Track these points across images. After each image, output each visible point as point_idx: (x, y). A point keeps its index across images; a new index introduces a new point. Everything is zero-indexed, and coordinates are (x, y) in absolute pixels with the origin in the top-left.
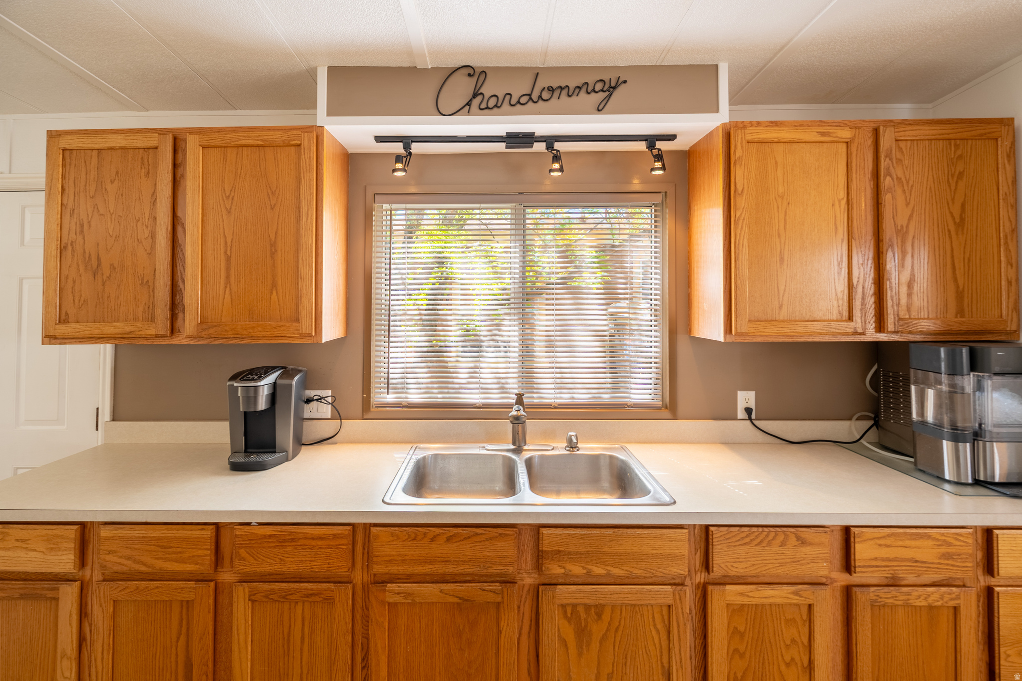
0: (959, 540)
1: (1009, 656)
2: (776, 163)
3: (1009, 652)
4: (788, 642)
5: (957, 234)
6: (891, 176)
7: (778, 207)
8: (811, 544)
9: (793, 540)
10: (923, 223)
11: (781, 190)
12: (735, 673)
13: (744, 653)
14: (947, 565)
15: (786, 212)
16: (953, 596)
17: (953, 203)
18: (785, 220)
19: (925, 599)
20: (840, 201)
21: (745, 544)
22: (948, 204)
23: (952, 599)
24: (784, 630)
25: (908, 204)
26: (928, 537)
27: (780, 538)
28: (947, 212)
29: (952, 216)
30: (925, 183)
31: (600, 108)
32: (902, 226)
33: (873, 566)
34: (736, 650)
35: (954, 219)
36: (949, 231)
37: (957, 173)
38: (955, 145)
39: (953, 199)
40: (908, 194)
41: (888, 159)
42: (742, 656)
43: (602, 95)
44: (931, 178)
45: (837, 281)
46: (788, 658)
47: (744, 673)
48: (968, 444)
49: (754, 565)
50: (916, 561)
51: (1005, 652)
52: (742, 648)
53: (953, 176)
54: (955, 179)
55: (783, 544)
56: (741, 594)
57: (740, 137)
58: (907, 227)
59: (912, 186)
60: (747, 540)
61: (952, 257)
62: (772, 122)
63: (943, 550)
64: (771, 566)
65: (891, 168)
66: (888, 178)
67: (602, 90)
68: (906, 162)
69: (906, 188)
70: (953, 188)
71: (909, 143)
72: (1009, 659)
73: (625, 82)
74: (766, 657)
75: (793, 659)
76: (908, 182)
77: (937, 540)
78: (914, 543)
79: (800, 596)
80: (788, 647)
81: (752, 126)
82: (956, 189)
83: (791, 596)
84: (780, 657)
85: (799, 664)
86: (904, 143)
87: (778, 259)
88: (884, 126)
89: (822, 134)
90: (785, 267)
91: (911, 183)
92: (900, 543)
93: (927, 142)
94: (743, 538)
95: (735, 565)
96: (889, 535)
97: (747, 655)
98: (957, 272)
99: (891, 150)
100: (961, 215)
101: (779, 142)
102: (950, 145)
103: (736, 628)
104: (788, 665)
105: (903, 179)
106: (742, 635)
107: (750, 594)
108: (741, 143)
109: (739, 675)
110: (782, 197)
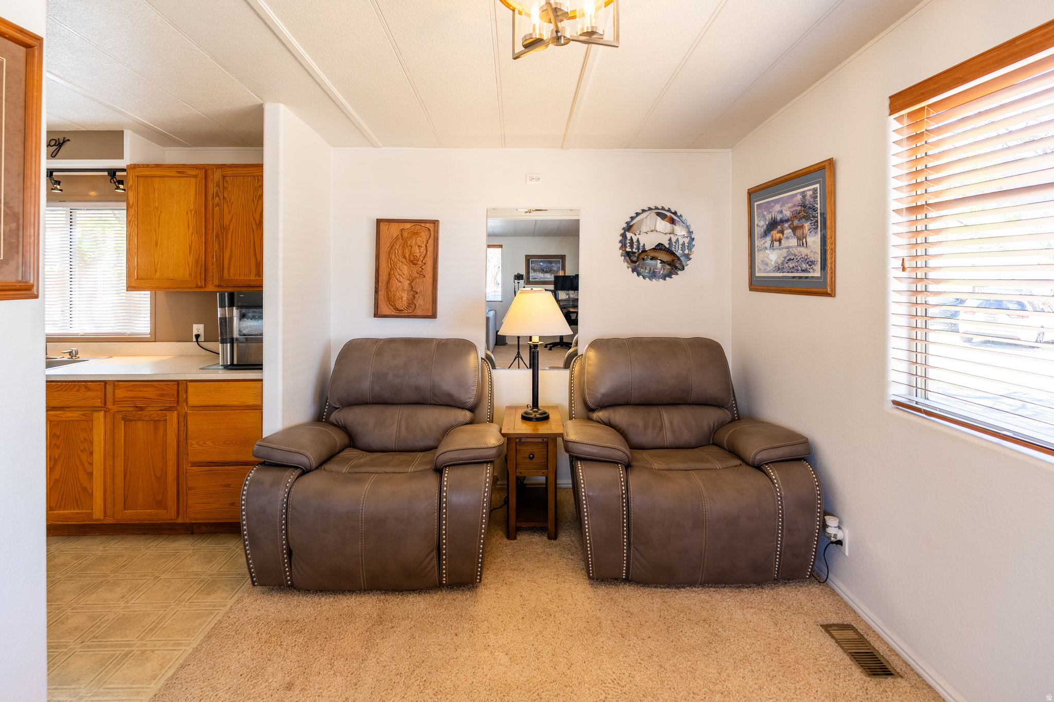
0: (168, 387)
1: (192, 444)
2: (154, 189)
3: (192, 443)
4: (82, 440)
5: (257, 230)
6: (219, 197)
7: (155, 214)
8: (92, 390)
9: (83, 389)
10: (238, 224)
11: (157, 204)
12: (54, 456)
13: (59, 446)
14: (162, 400)
15: (159, 217)
16: (163, 415)
17: (255, 212)
18: (159, 222)
19: (149, 417)
20: (191, 211)
21: (58, 391)
22: (252, 213)
23: (163, 417)
24: (80, 434)
25: (230, 213)
26: (153, 386)
27: (77, 388)
28: (252, 217)
29: (255, 220)
30: (240, 201)
31: (53, 155)
32: (226, 225)
33: (124, 401)
34: (55, 445)
35: (255, 221)
36: (253, 228)
37: (258, 195)
38: (258, 179)
39: (255, 210)
40: (230, 207)
41: (217, 187)
42: (58, 447)
43: (55, 147)
44: (243, 198)
45: (189, 258)
46: (82, 448)
47: (59, 456)
48: (229, 344)
49: (62, 401)
50: (146, 398)
51: (191, 443)
52: (58, 443)
53: (256, 197)
54: (257, 199)
55: (78, 391)
56: (55, 415)
57: (131, 174)
58: (229, 226)
59: (232, 203)
60: (59, 389)
61: (254, 243)
62: (155, 165)
63: (160, 392)
64: (71, 401)
65: (219, 192)
66: (217, 198)
67: (54, 145)
68: (230, 189)
69: (229, 204)
70: (256, 204)
71: (232, 177)
72: (193, 446)
73: (68, 140)
74: (71, 448)
75: (85, 448)
76: (230, 201)
77: (157, 387)
78: (145, 389)
79: (86, 416)
80: (82, 442)
81: (139, 167)
82: (257, 204)
83: (81, 416)
84: (78, 448)
85: (88, 451)
86: (229, 177)
87: (155, 244)
88: (216, 168)
89: (179, 172)
90: (159, 249)
91: (232, 201)
92: (138, 389)
93: (242, 177)
94: (57, 388)
95: (53, 401)
96: (132, 385)
97: (61, 447)
98: (257, 252)
99: (219, 182)
100: (260, 219)
101: (155, 177)
102: (255, 179)
103: (55, 433)
104: (82, 451)
105: (228, 199)
106: (58, 437)
107: (60, 415)
108: (132, 177)
109: (57, 457)
110: (157, 209)
